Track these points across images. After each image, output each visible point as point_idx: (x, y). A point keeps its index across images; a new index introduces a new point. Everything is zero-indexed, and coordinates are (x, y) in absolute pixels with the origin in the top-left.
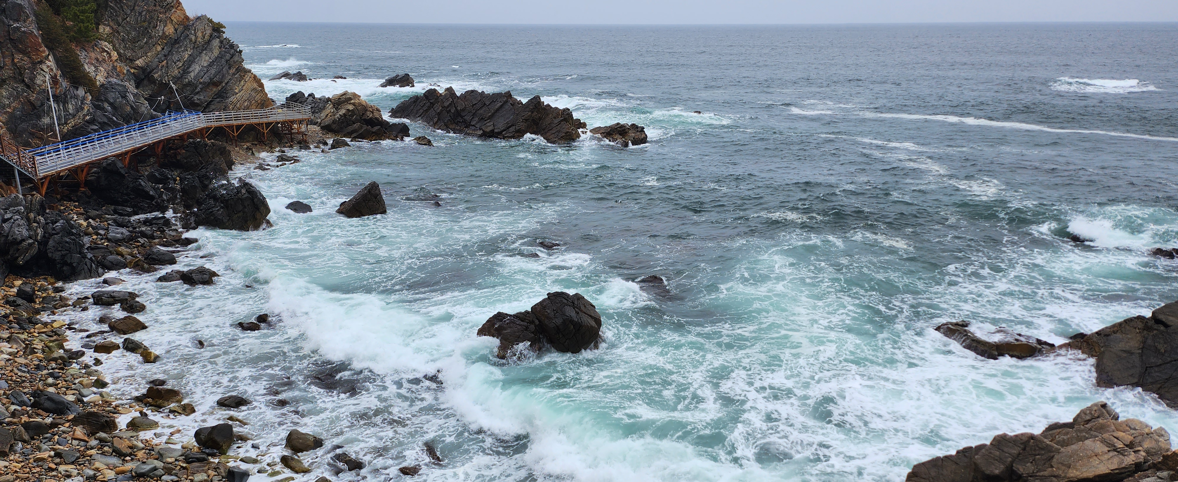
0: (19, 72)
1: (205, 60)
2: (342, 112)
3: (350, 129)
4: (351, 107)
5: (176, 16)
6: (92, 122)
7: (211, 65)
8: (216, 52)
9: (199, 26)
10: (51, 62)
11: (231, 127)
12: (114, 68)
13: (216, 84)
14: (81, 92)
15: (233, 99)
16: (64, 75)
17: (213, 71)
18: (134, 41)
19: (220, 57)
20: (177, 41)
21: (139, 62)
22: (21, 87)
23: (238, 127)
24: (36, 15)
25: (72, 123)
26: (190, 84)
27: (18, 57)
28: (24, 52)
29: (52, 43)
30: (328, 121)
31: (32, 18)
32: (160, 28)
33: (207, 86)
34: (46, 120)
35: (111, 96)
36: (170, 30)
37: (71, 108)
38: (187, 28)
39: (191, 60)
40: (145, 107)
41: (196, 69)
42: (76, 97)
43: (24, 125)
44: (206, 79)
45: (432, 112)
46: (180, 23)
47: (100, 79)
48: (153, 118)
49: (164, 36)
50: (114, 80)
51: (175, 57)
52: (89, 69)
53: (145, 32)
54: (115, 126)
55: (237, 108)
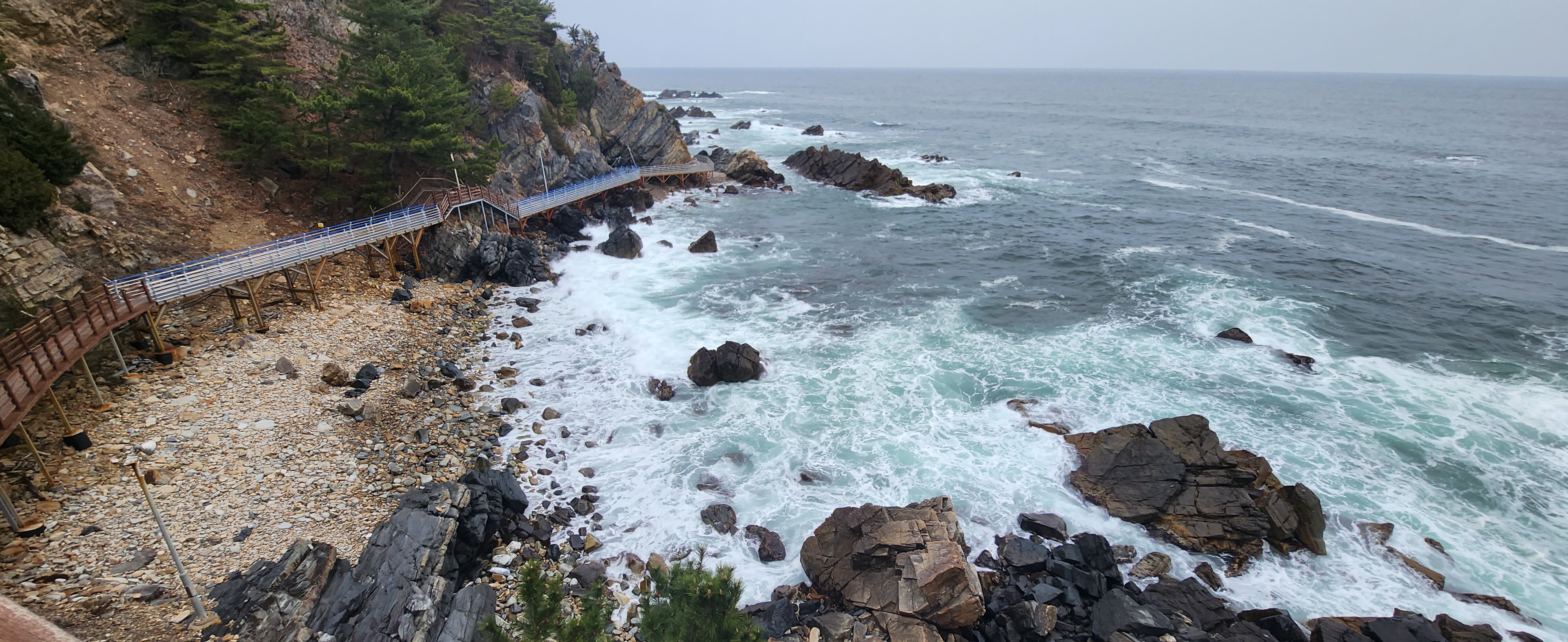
0: (528, 147)
1: (652, 130)
2: (742, 164)
3: (744, 177)
4: (748, 161)
5: (636, 101)
6: (566, 178)
7: (655, 133)
8: (659, 125)
9: (650, 108)
10: (546, 141)
11: (661, 177)
12: (588, 141)
13: (657, 147)
14: (563, 158)
15: (666, 157)
16: (554, 148)
17: (656, 138)
18: (611, 118)
19: (661, 128)
20: (636, 118)
21: (612, 133)
22: (528, 157)
23: (666, 177)
24: (541, 112)
25: (556, 178)
26: (641, 147)
27: (528, 138)
28: (531, 135)
29: (547, 128)
30: (730, 171)
31: (537, 113)
32: (626, 110)
33: (652, 147)
34: (540, 177)
35: (582, 161)
36: (632, 111)
37: (555, 169)
38: (642, 109)
39: (644, 131)
40: (604, 165)
41: (646, 136)
42: (559, 162)
43: (528, 180)
44: (651, 144)
45: (807, 165)
46: (639, 106)
47: (577, 150)
48: (608, 173)
49: (628, 115)
50: (584, 150)
51: (634, 129)
52: (571, 143)
53: (617, 113)
54: (582, 180)
55: (668, 164)
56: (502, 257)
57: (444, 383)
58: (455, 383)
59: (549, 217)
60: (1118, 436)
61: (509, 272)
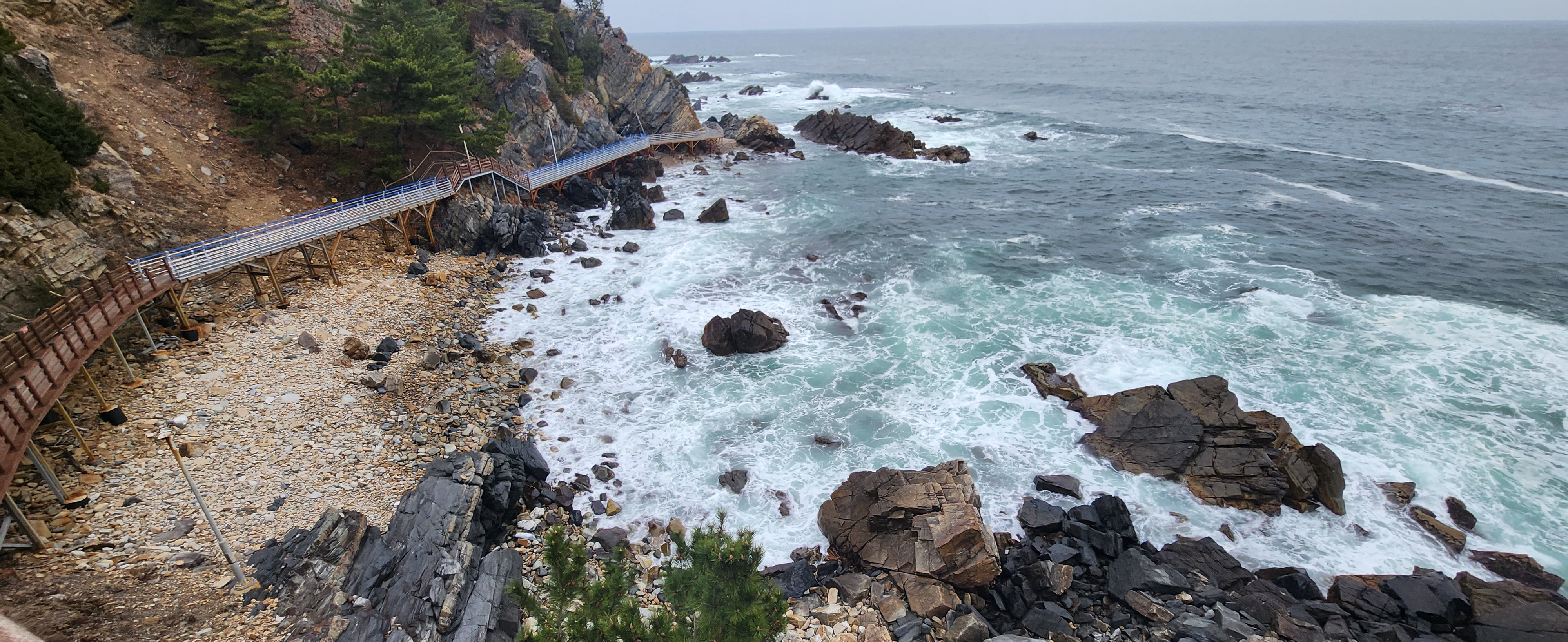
0: (536, 117)
1: (660, 97)
2: (751, 130)
3: (754, 143)
4: (757, 127)
5: (643, 67)
6: (576, 148)
7: (663, 100)
8: (667, 92)
9: (657, 74)
10: (554, 110)
11: (670, 144)
12: (596, 109)
13: (666, 114)
14: (572, 127)
15: (675, 124)
16: (562, 118)
17: (664, 105)
18: (618, 86)
19: (669, 95)
20: (643, 85)
21: (620, 100)
22: (536, 127)
23: (675, 144)
24: (547, 80)
25: (565, 148)
26: (649, 114)
27: (535, 108)
28: (538, 105)
29: (555, 97)
30: (740, 137)
31: (544, 82)
32: (633, 76)
33: (660, 114)
34: (549, 148)
35: (590, 130)
36: (639, 77)
37: (564, 139)
38: (650, 76)
39: (652, 98)
40: (612, 133)
41: (654, 103)
42: (567, 132)
43: (537, 151)
44: (660, 111)
45: (818, 129)
46: (646, 72)
47: (585, 119)
48: (617, 142)
49: (636, 82)
50: (593, 119)
51: (642, 96)
52: (579, 112)
53: (624, 80)
54: (592, 149)
55: (676, 131)
56: (515, 229)
57: (463, 355)
58: (473, 355)
59: (559, 188)
60: (1135, 398)
61: (523, 244)
